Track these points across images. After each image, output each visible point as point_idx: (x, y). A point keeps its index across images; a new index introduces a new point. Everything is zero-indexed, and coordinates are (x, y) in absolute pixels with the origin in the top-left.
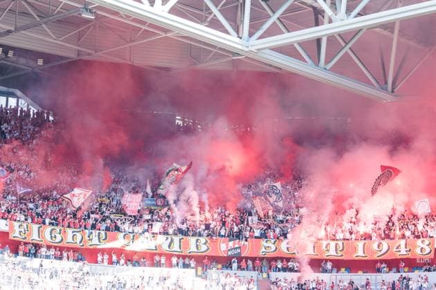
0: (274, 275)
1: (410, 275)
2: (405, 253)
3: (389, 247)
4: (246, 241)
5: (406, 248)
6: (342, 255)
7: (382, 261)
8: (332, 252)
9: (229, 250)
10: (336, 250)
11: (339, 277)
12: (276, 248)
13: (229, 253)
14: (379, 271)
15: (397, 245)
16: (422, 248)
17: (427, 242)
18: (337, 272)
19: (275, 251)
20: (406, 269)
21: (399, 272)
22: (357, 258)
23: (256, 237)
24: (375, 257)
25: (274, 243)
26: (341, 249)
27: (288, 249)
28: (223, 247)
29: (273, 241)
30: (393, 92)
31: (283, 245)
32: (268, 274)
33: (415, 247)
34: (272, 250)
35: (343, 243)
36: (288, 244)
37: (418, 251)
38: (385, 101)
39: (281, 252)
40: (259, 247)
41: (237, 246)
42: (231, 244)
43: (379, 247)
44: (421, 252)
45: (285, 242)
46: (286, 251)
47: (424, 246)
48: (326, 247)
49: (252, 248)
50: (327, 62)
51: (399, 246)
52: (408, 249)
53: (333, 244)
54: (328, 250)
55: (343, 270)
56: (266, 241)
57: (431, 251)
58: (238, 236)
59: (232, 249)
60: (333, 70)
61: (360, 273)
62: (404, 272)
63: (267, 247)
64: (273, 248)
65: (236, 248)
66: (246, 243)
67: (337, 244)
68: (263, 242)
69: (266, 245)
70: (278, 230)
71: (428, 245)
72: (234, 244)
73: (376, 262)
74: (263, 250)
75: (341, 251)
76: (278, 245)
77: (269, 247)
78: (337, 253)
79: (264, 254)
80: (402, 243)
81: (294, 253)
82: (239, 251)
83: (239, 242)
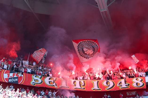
2: (126, 87)
3: (114, 83)
4: (22, 74)
5: (125, 83)
6: (84, 89)
9: (10, 79)
10: (80, 85)
12: (42, 81)
13: (10, 80)
16: (137, 83)
17: (140, 79)
19: (41, 83)
22: (94, 90)
23: (29, 73)
24: (106, 89)
25: (41, 78)
26: (83, 84)
27: (49, 82)
28: (6, 76)
31: (47, 80)
33: (132, 82)
35: (84, 82)
36: (50, 79)
37: (134, 85)
40: (30, 79)
41: (15, 76)
42: (11, 75)
43: (107, 84)
44: (137, 85)
45: (48, 78)
46: (48, 84)
47: (139, 82)
48: (74, 83)
49: (26, 79)
51: (121, 82)
52: (127, 84)
53: (77, 81)
54: (75, 85)
56: (36, 76)
57: (144, 84)
59: (11, 78)
64: (40, 81)
65: (15, 78)
67: (80, 82)
68: (34, 77)
69: (36, 78)
71: (141, 81)
72: (14, 75)
74: (33, 81)
75: (83, 86)
76: (43, 79)
77: (37, 80)
78: (81, 87)
79: (34, 84)
80: (123, 81)
81: (54, 86)
82: (16, 80)
83: (17, 74)
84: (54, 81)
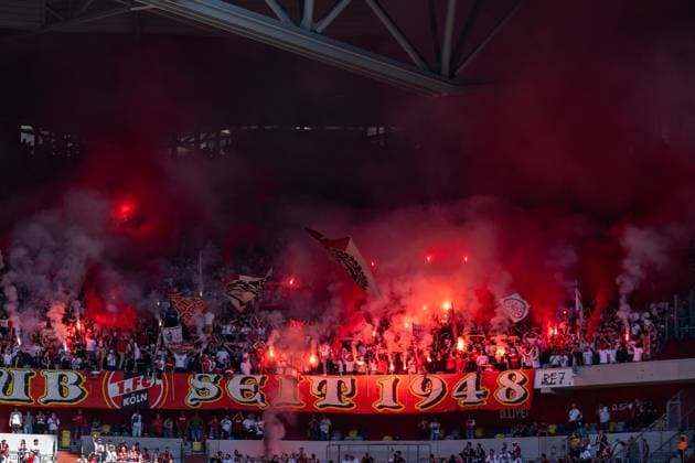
0: (215, 446)
1: (486, 444)
2: (476, 399)
3: (444, 386)
4: (159, 377)
5: (477, 389)
6: (351, 405)
7: (429, 417)
8: (331, 398)
9: (125, 397)
10: (339, 393)
11: (344, 449)
12: (219, 392)
13: (126, 402)
14: (424, 435)
15: (461, 383)
16: (509, 390)
17: (519, 375)
18: (342, 439)
19: (216, 397)
20: (479, 433)
21: (465, 438)
22: (380, 410)
23: (179, 370)
24: (418, 407)
25: (215, 382)
26: (349, 391)
27: (242, 391)
28: (113, 390)
29: (212, 377)
30: (452, 76)
31: (234, 387)
32: (204, 444)
33: (494, 386)
34: (212, 396)
35: (353, 381)
36: (242, 382)
37: (501, 395)
38: (436, 96)
39: (227, 398)
40: (183, 389)
41: (140, 387)
42: (128, 384)
43: (424, 387)
44: (508, 397)
45: (238, 378)
46: (238, 397)
47: (514, 386)
48: (319, 389)
49: (170, 392)
50: (318, 17)
51: (465, 385)
52: (481, 392)
53: (332, 381)
54: (323, 395)
55: (353, 434)
56: (200, 379)
57: (526, 395)
58: (145, 366)
59: (130, 395)
60: (330, 33)
61: (387, 439)
62: (475, 438)
63: (202, 389)
64: (214, 390)
65: (140, 393)
66: (159, 382)
67: (340, 383)
68: (194, 382)
69: (200, 385)
70: (223, 355)
71: (521, 384)
72: (135, 384)
73: (418, 416)
74: (193, 395)
75: (349, 396)
76: (223, 384)
77: (204, 389)
78: (341, 400)
79: (194, 402)
80: (471, 379)
81: (256, 402)
82: (144, 397)
83: (145, 380)
84: (256, 387)
